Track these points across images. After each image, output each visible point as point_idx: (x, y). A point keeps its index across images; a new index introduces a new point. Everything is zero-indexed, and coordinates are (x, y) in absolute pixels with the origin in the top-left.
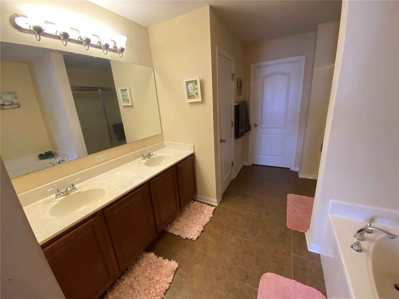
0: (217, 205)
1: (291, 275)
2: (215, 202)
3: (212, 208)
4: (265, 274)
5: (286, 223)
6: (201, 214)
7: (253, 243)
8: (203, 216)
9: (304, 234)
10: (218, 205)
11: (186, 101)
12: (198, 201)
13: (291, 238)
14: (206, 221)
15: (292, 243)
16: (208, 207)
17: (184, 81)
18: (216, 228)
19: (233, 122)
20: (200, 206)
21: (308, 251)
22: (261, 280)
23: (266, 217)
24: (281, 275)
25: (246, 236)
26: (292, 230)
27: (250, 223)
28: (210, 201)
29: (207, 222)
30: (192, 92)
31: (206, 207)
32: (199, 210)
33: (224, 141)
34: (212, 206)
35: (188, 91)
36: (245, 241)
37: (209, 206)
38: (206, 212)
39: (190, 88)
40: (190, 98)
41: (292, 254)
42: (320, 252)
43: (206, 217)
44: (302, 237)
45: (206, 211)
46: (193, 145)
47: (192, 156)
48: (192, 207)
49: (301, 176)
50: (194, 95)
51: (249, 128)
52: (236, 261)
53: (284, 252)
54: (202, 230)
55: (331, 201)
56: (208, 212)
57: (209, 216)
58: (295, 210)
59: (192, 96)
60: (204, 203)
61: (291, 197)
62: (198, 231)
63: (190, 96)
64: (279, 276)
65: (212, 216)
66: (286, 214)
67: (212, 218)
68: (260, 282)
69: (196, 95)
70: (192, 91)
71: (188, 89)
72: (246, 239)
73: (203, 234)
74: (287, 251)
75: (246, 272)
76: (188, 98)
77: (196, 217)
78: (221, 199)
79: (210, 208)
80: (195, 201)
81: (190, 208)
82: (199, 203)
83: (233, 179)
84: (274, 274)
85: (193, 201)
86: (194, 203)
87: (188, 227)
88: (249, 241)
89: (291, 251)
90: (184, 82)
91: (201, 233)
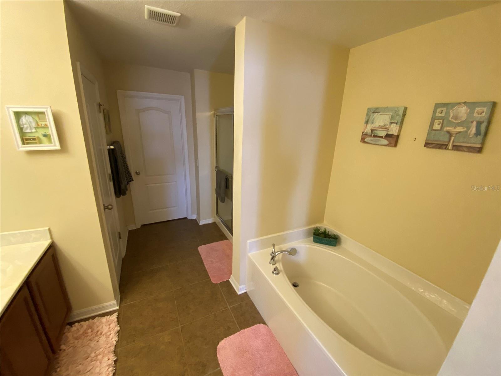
0: (117, 308)
1: (237, 328)
2: (113, 305)
3: (112, 317)
4: (219, 346)
5: (211, 279)
6: (97, 338)
7: (191, 323)
8: (103, 339)
9: (228, 281)
10: (120, 307)
11: (19, 148)
12: (79, 321)
13: (221, 292)
14: (113, 342)
15: (224, 296)
16: (104, 319)
17: (8, 110)
18: (134, 341)
19: (109, 174)
20: (90, 327)
21: (238, 295)
22: (218, 356)
23: (189, 285)
24: (231, 335)
25: (179, 321)
26: (219, 283)
27: (176, 303)
28: (104, 308)
29: (115, 343)
30: (32, 132)
31: (101, 323)
32: (90, 334)
33: (110, 207)
34: (110, 313)
35: (21, 130)
36: (181, 328)
37: (106, 317)
38: (105, 329)
39: (26, 124)
40: (28, 143)
41: (229, 307)
42: (246, 290)
43: (111, 337)
44: (228, 285)
45: (104, 327)
46: (47, 228)
47: (50, 251)
48: (71, 338)
49: (202, 223)
50: (38, 138)
51: (131, 178)
52: (184, 360)
53: (221, 310)
54: (115, 359)
55: (248, 241)
56: (108, 327)
57: (114, 332)
58: (212, 261)
59: (34, 139)
60: (93, 318)
61: (203, 249)
62: (109, 365)
63: (27, 139)
64: (229, 337)
65: (119, 329)
66: (206, 270)
67: (120, 331)
68: (218, 358)
69: (44, 139)
70: (31, 129)
71: (22, 127)
72: (181, 324)
73: (118, 364)
74: (224, 308)
75: (201, 362)
76: (24, 143)
77: (90, 349)
78: (120, 296)
79: (108, 319)
80: (71, 324)
81: (70, 341)
82: (83, 323)
83: (123, 257)
84: (225, 339)
85: (68, 327)
86: (74, 328)
87: (84, 374)
88: (185, 324)
89: (226, 305)
90: (9, 112)
91: (114, 365)
